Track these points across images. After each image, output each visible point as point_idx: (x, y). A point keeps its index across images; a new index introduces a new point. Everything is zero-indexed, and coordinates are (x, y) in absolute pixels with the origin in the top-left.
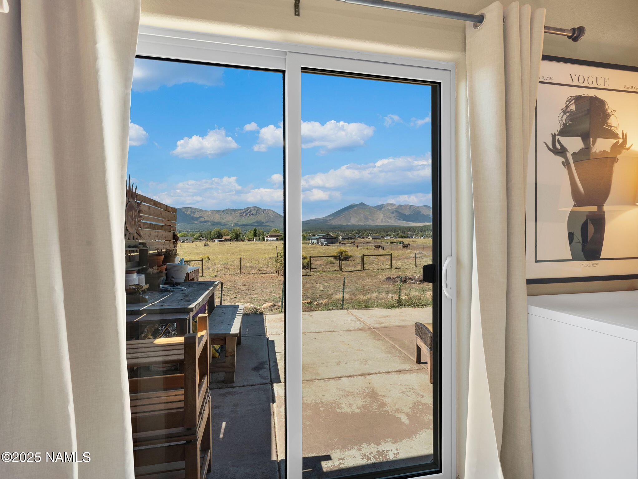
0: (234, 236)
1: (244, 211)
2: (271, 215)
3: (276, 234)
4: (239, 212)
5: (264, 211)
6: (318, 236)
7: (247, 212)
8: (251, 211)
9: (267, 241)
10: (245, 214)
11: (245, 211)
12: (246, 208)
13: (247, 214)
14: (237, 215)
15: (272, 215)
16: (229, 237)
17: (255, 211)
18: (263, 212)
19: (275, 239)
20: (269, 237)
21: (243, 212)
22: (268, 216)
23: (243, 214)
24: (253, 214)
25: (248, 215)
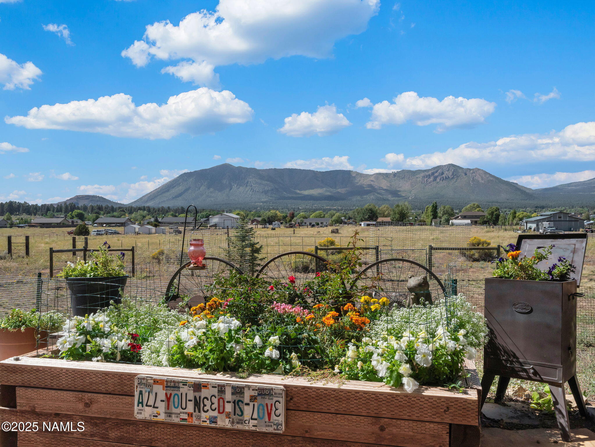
0: (397, 216)
1: (430, 173)
2: (480, 180)
3: (476, 212)
4: (422, 174)
5: (468, 173)
6: (542, 215)
7: (436, 174)
8: (443, 173)
9: (453, 224)
10: (432, 179)
11: (433, 174)
12: (434, 168)
13: (435, 179)
14: (418, 179)
15: (482, 179)
16: (388, 219)
17: (451, 173)
18: (466, 174)
19: (469, 221)
20: (460, 219)
21: (429, 175)
22: (473, 180)
23: (430, 178)
24: (446, 178)
25: (438, 180)
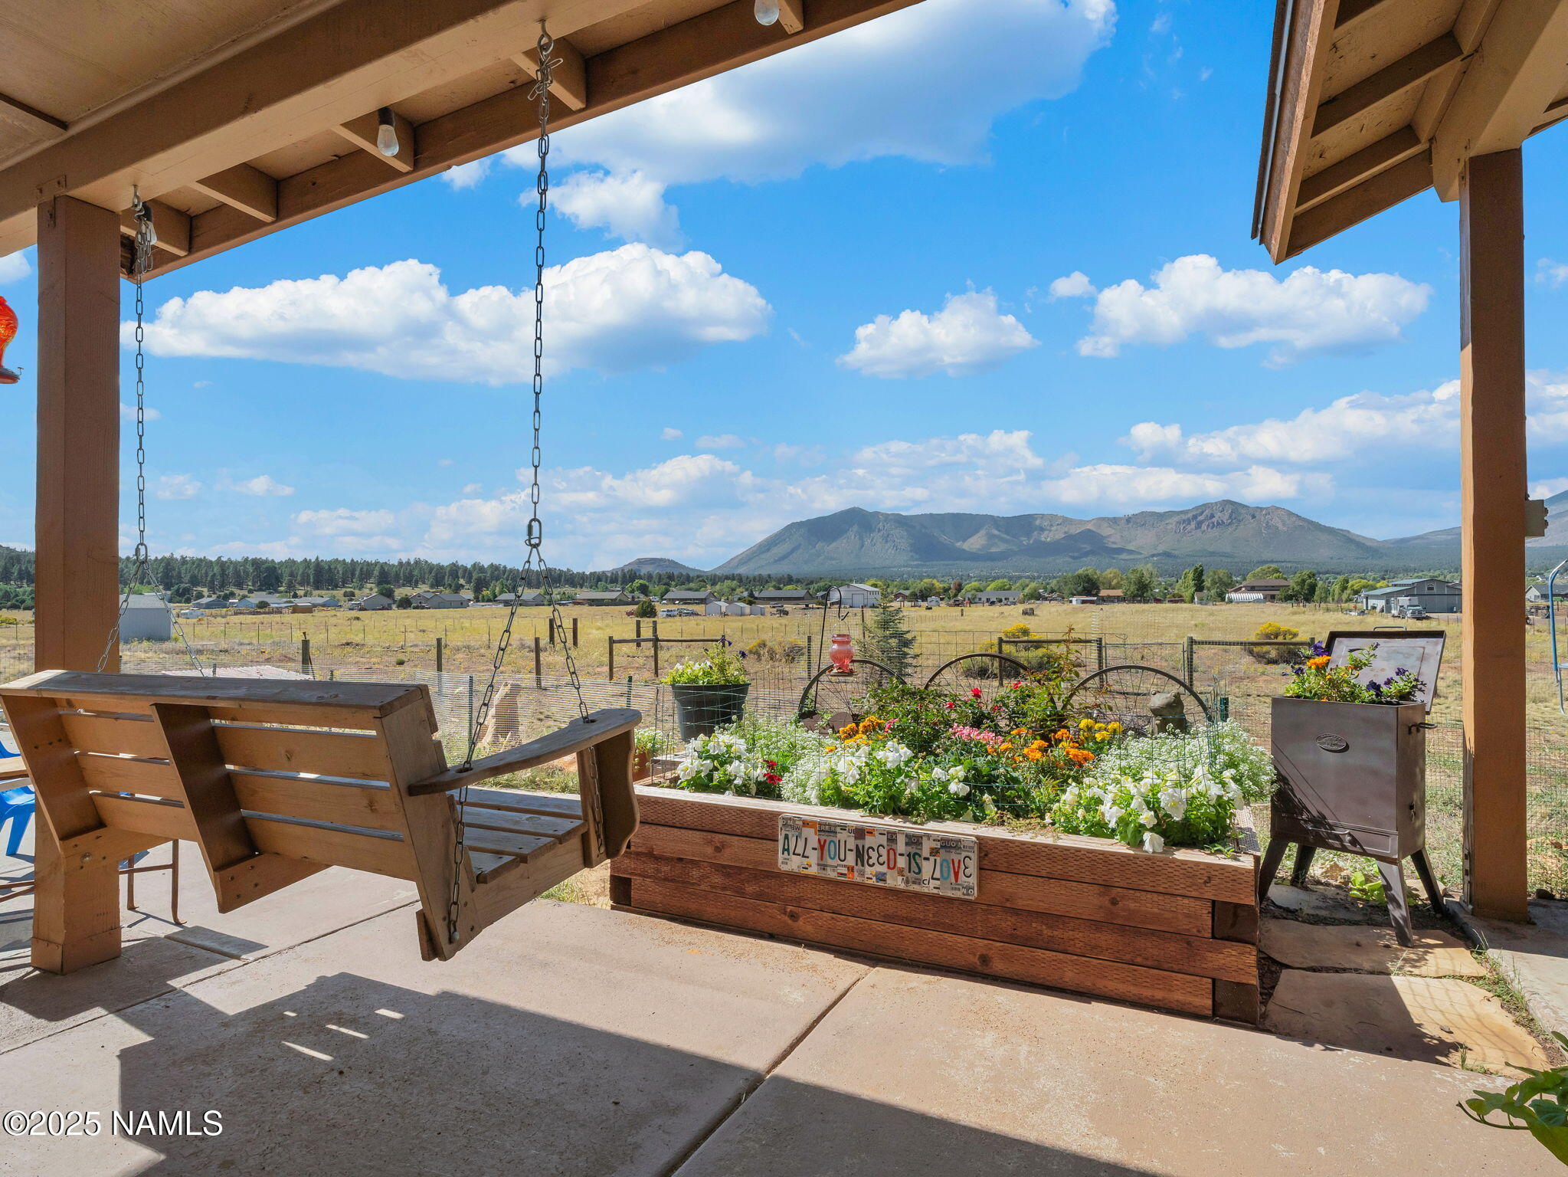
0: (1134, 587)
1: (1190, 515)
2: (1279, 525)
4: (1176, 519)
5: (1257, 514)
6: (1395, 586)
7: (1200, 518)
8: (1212, 516)
9: (1233, 602)
10: (1193, 525)
11: (1195, 517)
12: (1197, 508)
13: (1199, 525)
14: (1169, 527)
15: (1285, 525)
17: (1227, 514)
18: (1254, 517)
19: (1260, 595)
20: (1242, 592)
21: (1188, 519)
22: (1268, 526)
23: (1189, 524)
24: (1218, 524)
25: (1204, 527)
